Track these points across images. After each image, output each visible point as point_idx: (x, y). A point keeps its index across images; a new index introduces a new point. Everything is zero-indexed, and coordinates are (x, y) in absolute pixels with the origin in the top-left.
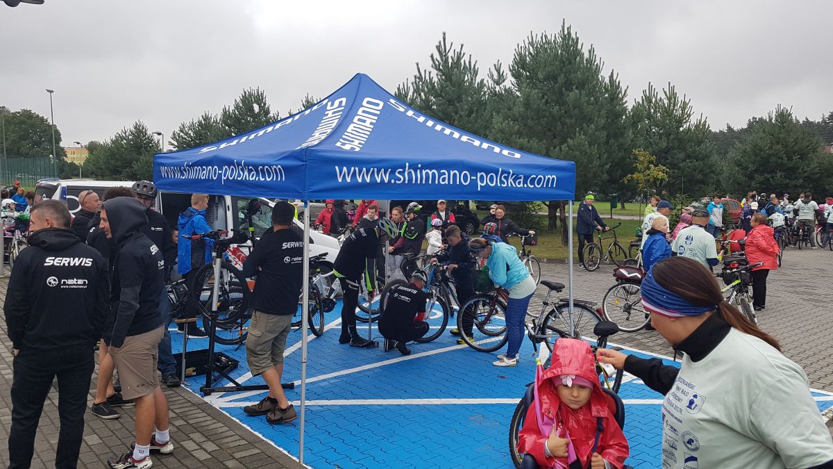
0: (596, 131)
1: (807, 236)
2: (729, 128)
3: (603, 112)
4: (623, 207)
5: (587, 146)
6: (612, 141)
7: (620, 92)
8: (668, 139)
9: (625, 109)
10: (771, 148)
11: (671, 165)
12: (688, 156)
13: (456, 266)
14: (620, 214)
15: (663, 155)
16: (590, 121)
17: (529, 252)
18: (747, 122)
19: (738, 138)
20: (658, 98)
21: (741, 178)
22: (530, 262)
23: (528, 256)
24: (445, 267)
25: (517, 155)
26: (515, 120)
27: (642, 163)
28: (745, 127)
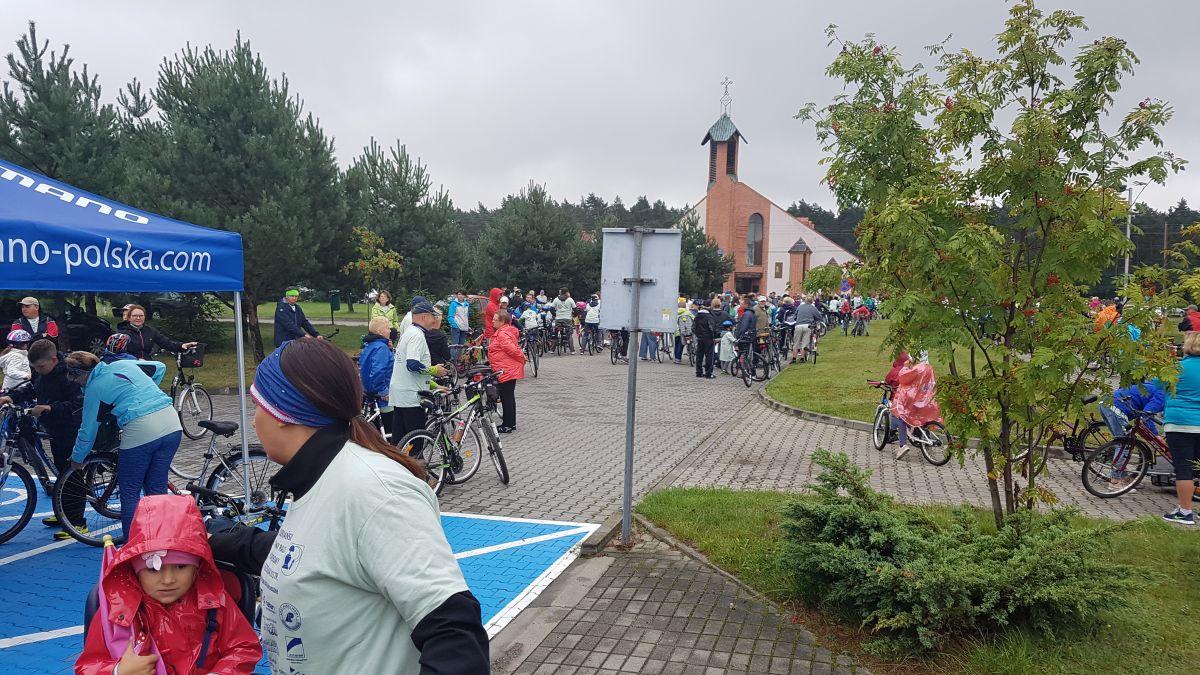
0: (295, 195)
1: (565, 339)
2: (481, 207)
3: (304, 168)
4: (351, 309)
5: (282, 217)
6: (320, 212)
7: (325, 144)
8: (402, 216)
9: (335, 170)
10: (525, 234)
11: (408, 251)
12: (429, 241)
13: (48, 407)
14: (346, 319)
15: (397, 237)
16: (285, 180)
17: (192, 378)
18: (501, 201)
19: (490, 221)
20: (385, 160)
21: (495, 271)
22: (194, 394)
23: (190, 384)
24: (26, 411)
25: (143, 220)
26: (163, 171)
27: (367, 246)
28: (500, 207)
